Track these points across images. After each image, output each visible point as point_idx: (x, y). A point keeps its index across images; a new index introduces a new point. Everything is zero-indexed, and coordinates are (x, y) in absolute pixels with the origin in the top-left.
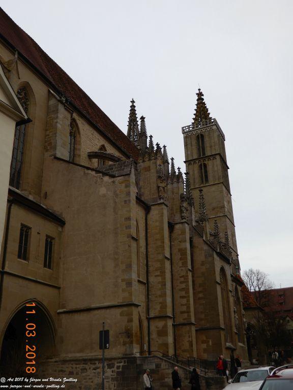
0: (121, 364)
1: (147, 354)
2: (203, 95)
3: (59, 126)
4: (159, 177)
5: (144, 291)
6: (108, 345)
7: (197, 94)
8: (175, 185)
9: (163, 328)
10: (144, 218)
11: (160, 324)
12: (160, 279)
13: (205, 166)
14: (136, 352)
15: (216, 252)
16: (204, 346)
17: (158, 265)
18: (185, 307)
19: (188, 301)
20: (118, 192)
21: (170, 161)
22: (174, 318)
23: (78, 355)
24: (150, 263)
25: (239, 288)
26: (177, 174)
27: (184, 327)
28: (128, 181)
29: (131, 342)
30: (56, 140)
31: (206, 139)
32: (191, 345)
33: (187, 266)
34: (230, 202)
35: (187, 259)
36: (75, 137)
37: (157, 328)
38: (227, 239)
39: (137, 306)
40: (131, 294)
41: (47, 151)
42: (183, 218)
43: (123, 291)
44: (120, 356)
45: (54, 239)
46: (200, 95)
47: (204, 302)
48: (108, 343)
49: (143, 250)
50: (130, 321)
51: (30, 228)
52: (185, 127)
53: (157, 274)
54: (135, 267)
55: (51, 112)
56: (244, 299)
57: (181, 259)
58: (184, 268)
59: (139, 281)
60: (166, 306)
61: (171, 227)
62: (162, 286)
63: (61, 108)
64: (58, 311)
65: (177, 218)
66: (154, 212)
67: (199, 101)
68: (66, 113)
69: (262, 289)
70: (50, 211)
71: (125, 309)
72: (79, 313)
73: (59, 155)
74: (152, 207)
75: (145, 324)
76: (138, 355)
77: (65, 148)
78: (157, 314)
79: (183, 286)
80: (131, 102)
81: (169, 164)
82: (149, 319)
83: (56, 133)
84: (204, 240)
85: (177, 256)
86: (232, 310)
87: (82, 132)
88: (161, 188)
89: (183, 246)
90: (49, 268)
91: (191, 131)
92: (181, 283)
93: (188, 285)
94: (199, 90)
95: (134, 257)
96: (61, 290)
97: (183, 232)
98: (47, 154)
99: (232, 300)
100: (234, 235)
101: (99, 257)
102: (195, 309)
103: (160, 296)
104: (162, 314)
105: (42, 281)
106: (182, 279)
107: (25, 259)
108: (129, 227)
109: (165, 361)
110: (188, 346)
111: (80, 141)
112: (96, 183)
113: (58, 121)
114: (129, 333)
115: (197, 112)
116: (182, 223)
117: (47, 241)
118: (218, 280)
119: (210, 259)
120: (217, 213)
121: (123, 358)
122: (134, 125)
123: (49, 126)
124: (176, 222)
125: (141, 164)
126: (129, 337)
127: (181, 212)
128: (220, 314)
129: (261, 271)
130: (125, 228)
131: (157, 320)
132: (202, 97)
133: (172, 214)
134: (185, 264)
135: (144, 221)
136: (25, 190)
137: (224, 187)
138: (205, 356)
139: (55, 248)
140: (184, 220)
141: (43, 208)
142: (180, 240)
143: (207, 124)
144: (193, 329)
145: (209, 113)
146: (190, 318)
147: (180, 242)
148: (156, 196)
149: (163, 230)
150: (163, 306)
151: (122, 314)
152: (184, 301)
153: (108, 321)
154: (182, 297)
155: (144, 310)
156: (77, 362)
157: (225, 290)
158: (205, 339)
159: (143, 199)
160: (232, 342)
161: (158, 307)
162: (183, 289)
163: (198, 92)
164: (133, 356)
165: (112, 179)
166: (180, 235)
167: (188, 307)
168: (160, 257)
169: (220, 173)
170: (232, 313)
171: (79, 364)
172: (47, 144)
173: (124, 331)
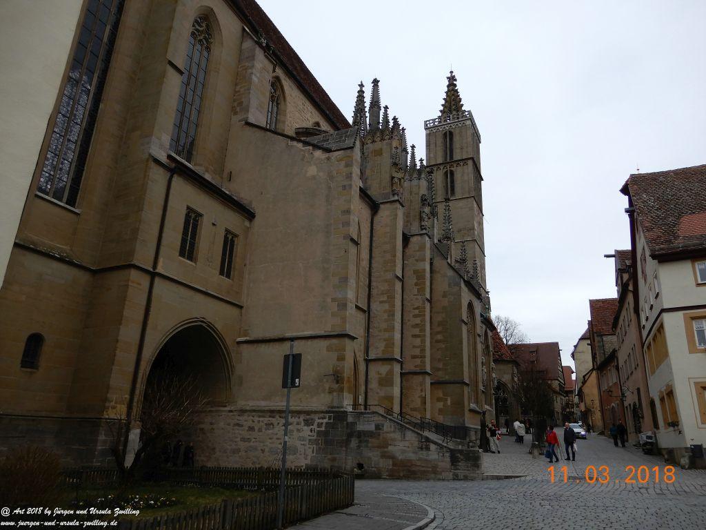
0: (325, 421)
1: (363, 409)
2: (456, 80)
3: (255, 79)
4: (395, 164)
5: (363, 322)
6: (297, 380)
7: (448, 78)
8: (415, 182)
9: (387, 374)
10: (369, 220)
11: (383, 369)
12: (386, 306)
13: (452, 173)
14: (347, 404)
15: (464, 280)
16: (440, 405)
17: (384, 287)
18: (419, 349)
19: (423, 341)
20: (335, 173)
21: (409, 150)
22: (401, 363)
23: (263, 403)
24: (373, 284)
25: (490, 334)
26: (418, 168)
27: (415, 377)
28: (349, 157)
29: (341, 390)
30: (250, 99)
31: (456, 139)
32: (424, 403)
33: (425, 294)
34: (481, 224)
35: (425, 285)
36: (278, 104)
37: (379, 374)
38: (475, 269)
39: (353, 338)
40: (344, 320)
41: (236, 113)
42: (422, 228)
43: (333, 315)
44: (324, 408)
45: (236, 236)
46: (452, 80)
47: (444, 346)
48: (299, 378)
49: (365, 264)
50: (341, 358)
51: (201, 215)
52: (429, 121)
53: (381, 299)
54: (352, 282)
55: (243, 59)
56: (494, 348)
57: (416, 284)
58: (419, 297)
59: (357, 307)
60: (393, 344)
61: (406, 239)
62: (389, 316)
63: (260, 54)
64: (239, 339)
65: (415, 228)
66: (384, 212)
67: (451, 88)
68: (266, 62)
69: (510, 343)
70: (235, 198)
71: (334, 341)
72: (267, 344)
73: (252, 120)
74: (382, 206)
75: (362, 367)
76: (350, 409)
77: (261, 112)
78: (380, 356)
79: (418, 321)
80: (359, 85)
81: (407, 153)
82: (367, 361)
83: (249, 89)
84: (448, 263)
85: (411, 280)
86: (480, 361)
87: (288, 98)
88: (396, 180)
89: (420, 266)
90: (228, 276)
91: (436, 126)
92: (415, 316)
93: (423, 321)
94: (452, 72)
95: (352, 268)
96: (244, 310)
97: (422, 248)
98: (235, 119)
99: (480, 347)
100: (483, 267)
101: (301, 264)
102: (431, 355)
103: (386, 330)
104: (386, 356)
105: (215, 294)
106: (417, 312)
107: (191, 258)
108: (347, 224)
109: (390, 419)
110: (419, 403)
111: (286, 111)
112: (303, 160)
113: (254, 71)
114: (338, 377)
115: (446, 102)
116: (421, 235)
117: (226, 238)
118: (465, 317)
119: (456, 289)
120: (463, 236)
121: (327, 412)
122: (361, 117)
123: (241, 78)
124: (412, 233)
125: (370, 145)
126: (337, 382)
127: (421, 219)
128: (464, 363)
129: (510, 319)
130: (341, 225)
131: (380, 363)
132: (455, 82)
133: (407, 223)
134: (421, 291)
135: (369, 225)
136: (200, 165)
137: (475, 203)
138: (440, 419)
139: (239, 249)
140: (424, 231)
141: (226, 194)
142: (417, 258)
143: (458, 118)
144: (428, 380)
145: (462, 105)
146: (425, 366)
147: (417, 261)
148: (388, 190)
149: (395, 238)
150: (390, 343)
151: (329, 349)
152: (418, 341)
153: (309, 357)
154: (415, 336)
155: (362, 348)
156: (260, 414)
157: (472, 332)
158: (441, 395)
159: (369, 192)
160: (477, 402)
161: (382, 346)
162: (417, 325)
163: (449, 75)
164: (342, 410)
165: (327, 155)
166: (418, 251)
167: (423, 350)
168: (389, 276)
169: (472, 184)
170: (480, 365)
171: (264, 417)
172: (236, 104)
173: (331, 372)
